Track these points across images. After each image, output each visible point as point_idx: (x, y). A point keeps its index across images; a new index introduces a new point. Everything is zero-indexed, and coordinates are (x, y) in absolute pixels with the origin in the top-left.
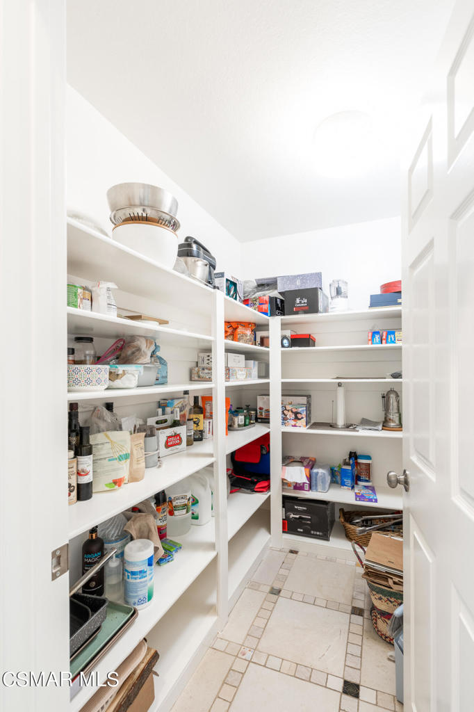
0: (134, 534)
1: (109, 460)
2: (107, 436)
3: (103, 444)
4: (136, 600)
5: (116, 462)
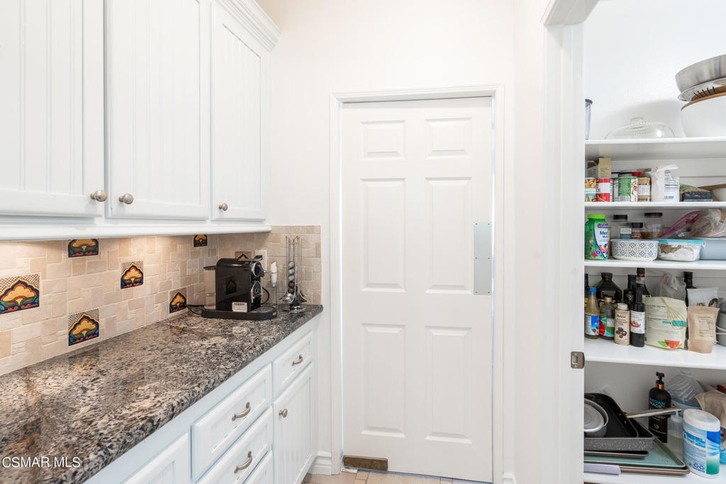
0: (702, 404)
1: (663, 322)
2: (664, 302)
3: (658, 307)
4: (693, 463)
5: (670, 326)
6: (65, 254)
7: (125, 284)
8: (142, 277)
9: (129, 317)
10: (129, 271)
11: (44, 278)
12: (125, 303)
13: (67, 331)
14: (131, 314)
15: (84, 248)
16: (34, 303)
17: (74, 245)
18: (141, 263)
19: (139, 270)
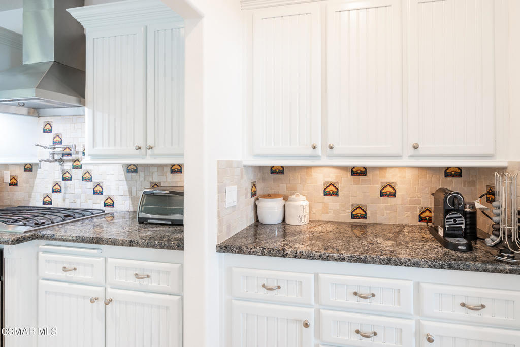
6: (350, 174)
7: (382, 194)
8: (396, 193)
9: (386, 215)
10: (386, 187)
11: (341, 184)
12: (382, 206)
13: (350, 211)
14: (386, 213)
15: (359, 171)
16: (336, 194)
17: (354, 170)
18: (395, 184)
19: (393, 188)
